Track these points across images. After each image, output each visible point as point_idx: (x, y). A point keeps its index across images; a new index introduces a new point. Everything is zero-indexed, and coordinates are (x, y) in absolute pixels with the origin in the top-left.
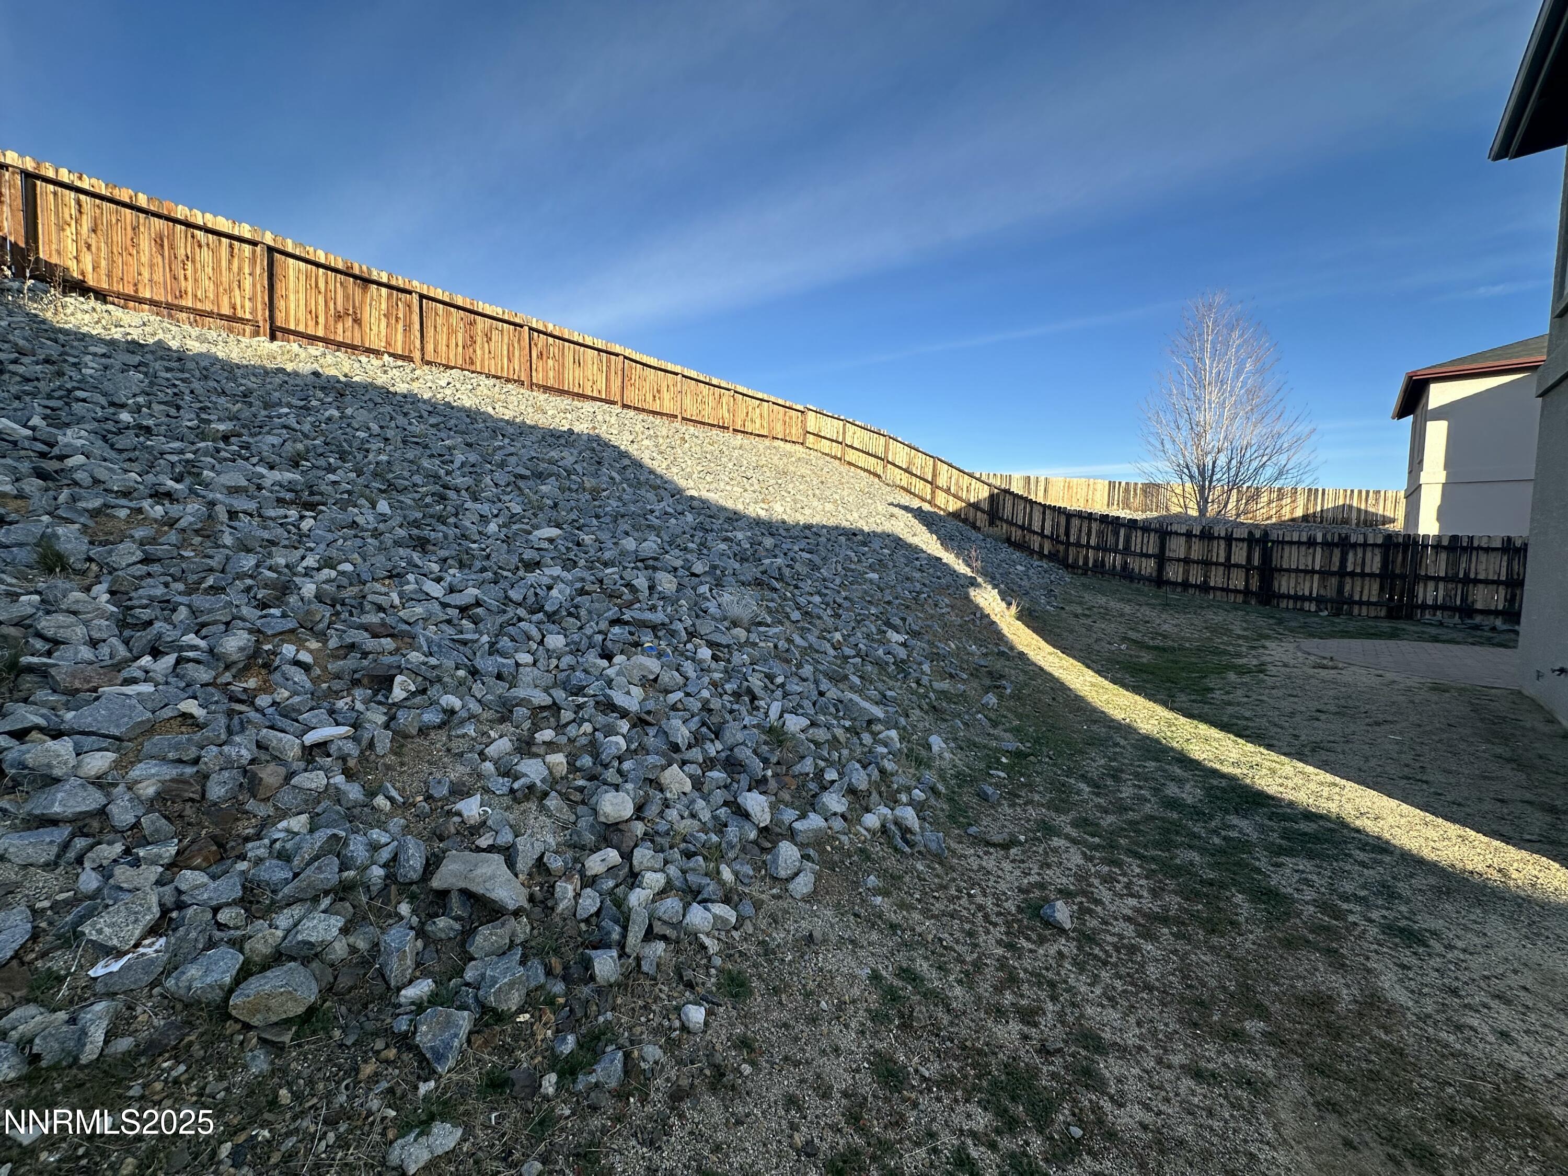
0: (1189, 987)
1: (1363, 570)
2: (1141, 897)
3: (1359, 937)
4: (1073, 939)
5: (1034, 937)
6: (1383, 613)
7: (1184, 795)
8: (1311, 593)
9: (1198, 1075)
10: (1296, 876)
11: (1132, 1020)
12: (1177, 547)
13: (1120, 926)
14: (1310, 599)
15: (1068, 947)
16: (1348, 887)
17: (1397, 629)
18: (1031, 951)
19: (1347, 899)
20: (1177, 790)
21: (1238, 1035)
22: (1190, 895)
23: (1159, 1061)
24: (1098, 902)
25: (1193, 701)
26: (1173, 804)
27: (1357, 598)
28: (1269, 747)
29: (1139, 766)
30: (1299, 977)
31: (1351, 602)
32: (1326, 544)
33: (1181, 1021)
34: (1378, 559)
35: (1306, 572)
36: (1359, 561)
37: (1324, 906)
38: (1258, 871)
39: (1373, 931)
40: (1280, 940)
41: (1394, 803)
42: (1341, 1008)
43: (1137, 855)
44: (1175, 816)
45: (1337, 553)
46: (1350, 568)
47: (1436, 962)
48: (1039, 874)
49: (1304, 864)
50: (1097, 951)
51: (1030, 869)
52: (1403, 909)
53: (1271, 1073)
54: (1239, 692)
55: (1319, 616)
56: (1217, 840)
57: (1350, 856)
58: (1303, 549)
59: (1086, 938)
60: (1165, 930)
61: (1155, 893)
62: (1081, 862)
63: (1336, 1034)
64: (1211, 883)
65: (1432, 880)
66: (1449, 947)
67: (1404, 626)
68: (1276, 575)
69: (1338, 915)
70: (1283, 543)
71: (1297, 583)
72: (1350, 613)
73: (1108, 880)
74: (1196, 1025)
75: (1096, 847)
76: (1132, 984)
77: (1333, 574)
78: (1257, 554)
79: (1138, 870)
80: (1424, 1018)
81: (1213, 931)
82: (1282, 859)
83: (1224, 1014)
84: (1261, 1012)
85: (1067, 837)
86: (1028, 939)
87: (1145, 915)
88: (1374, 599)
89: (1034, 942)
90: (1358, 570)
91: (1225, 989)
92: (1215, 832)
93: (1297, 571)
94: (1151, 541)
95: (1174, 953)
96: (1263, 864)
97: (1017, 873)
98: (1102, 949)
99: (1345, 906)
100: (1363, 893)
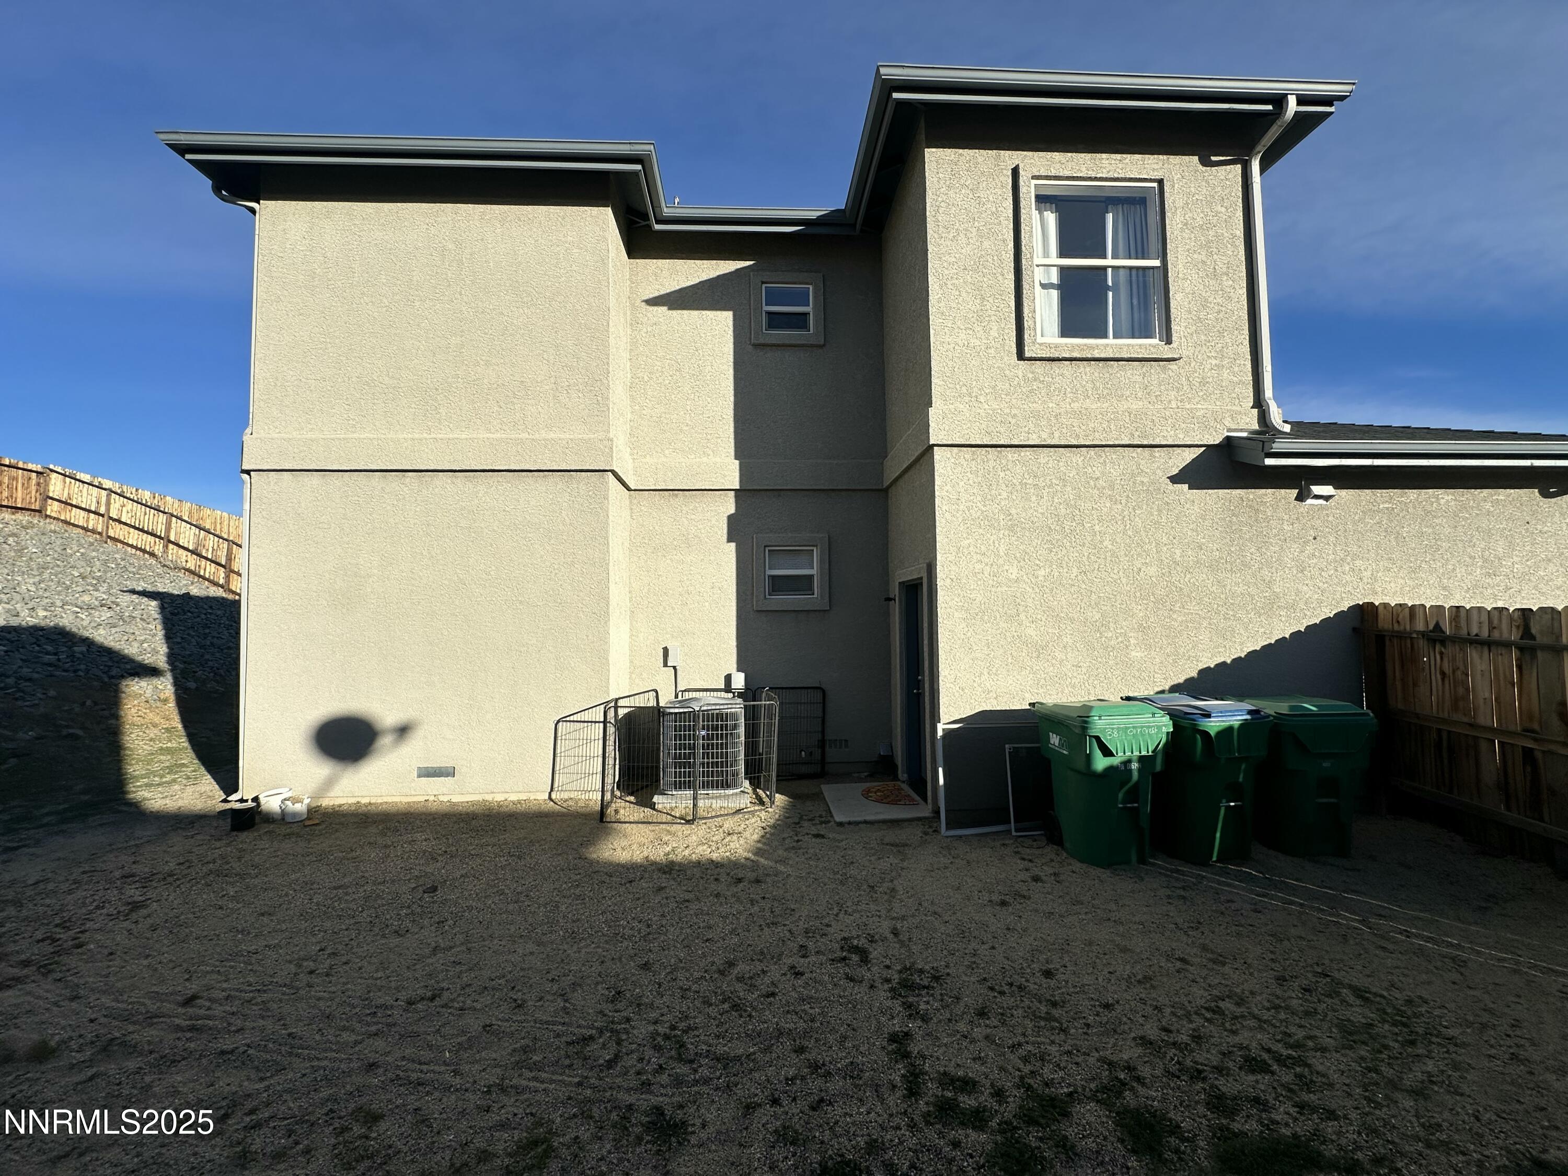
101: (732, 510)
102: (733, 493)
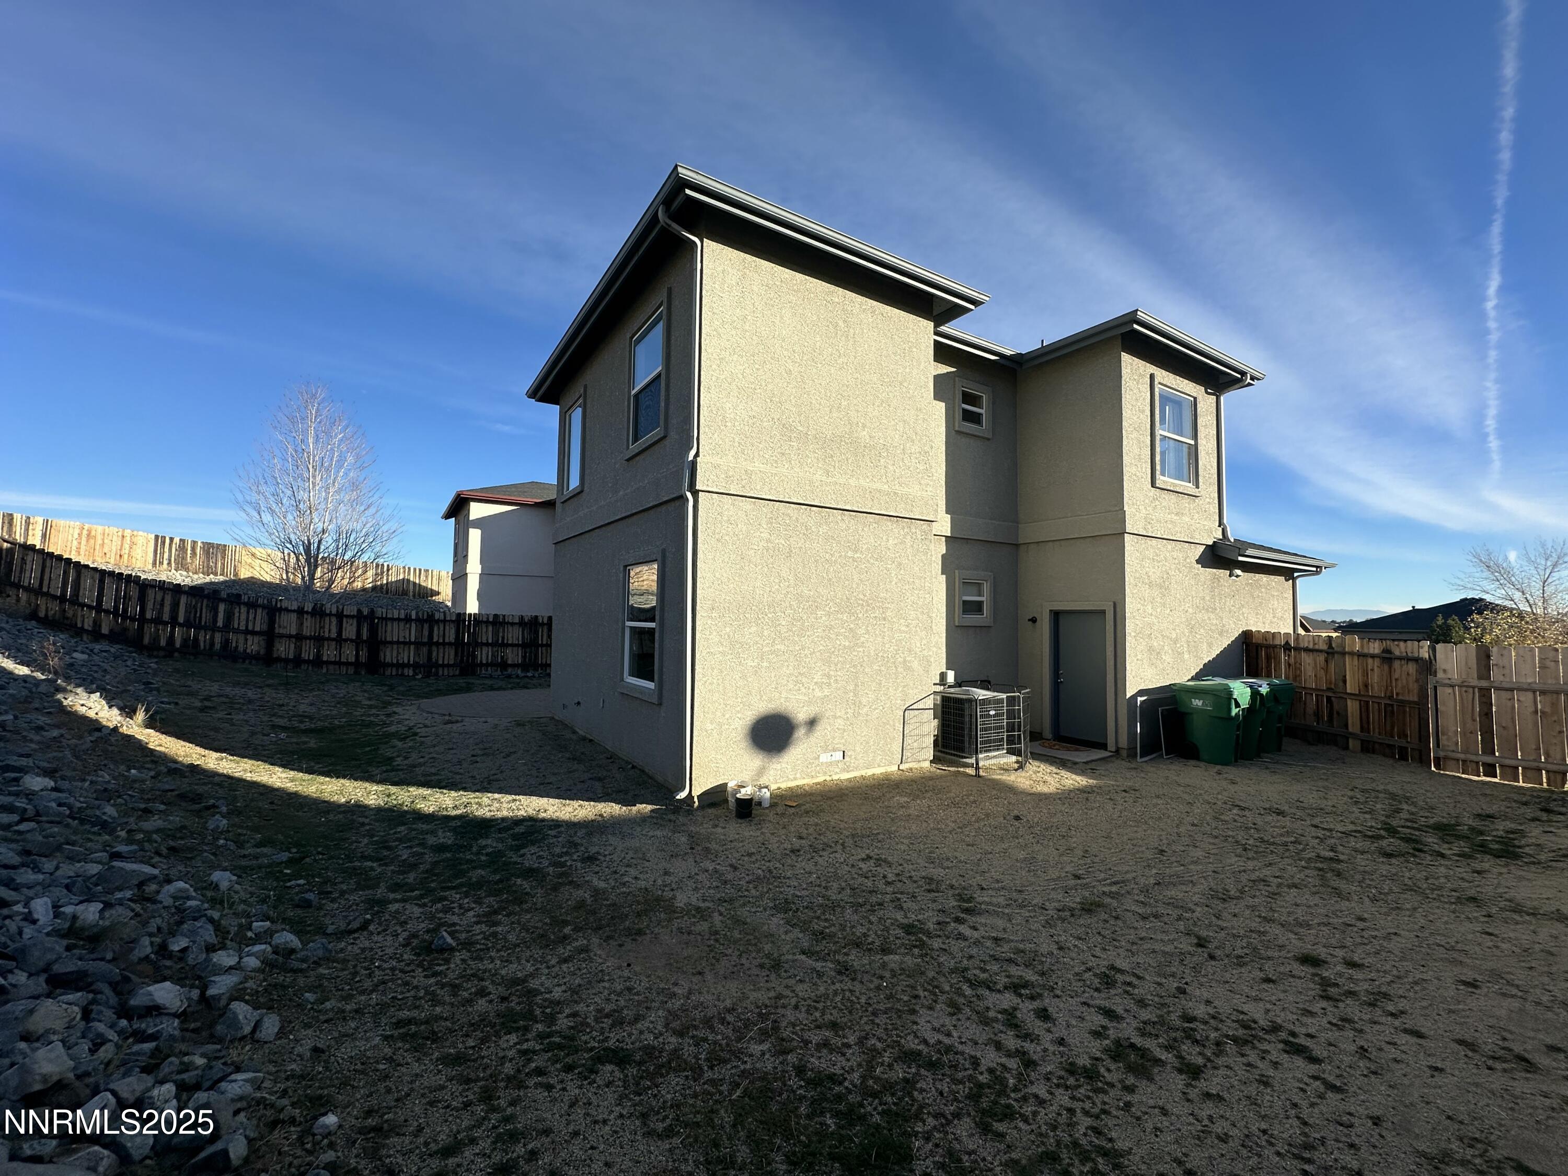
0: (532, 933)
1: (444, 640)
2: (473, 909)
3: (576, 870)
4: (462, 949)
5: (441, 962)
6: (457, 672)
7: (442, 841)
8: (409, 661)
9: (566, 961)
10: (534, 857)
11: (523, 962)
12: (288, 624)
13: (477, 929)
14: (408, 665)
15: (465, 954)
16: (557, 850)
17: (469, 683)
18: (448, 969)
19: (562, 857)
20: (435, 839)
21: (565, 937)
22: (497, 893)
23: (548, 967)
24: (454, 924)
25: (387, 771)
26: (440, 848)
27: (441, 662)
28: (465, 789)
29: (395, 833)
30: (567, 900)
31: (437, 666)
32: (418, 620)
33: (541, 948)
34: (453, 631)
35: (404, 643)
36: (442, 633)
37: (555, 864)
38: (516, 863)
39: (579, 864)
40: (550, 889)
41: (546, 799)
42: (589, 901)
43: (449, 888)
44: (449, 855)
45: (426, 626)
46: (435, 640)
47: (604, 864)
48: (405, 931)
49: (533, 849)
50: (478, 946)
51: (396, 931)
52: (583, 849)
53: (585, 942)
54: (414, 755)
55: (416, 679)
56: (483, 858)
57: (548, 835)
58: (402, 624)
59: (467, 945)
60: (500, 917)
61: (478, 902)
62: (421, 910)
63: (594, 912)
64: (501, 881)
65: (584, 831)
66: (605, 856)
67: (473, 681)
68: (381, 647)
69: (563, 865)
70: (386, 619)
71: (398, 653)
72: (437, 674)
73: (447, 910)
74: (548, 946)
75: (421, 897)
76: (508, 949)
77: (424, 644)
78: (365, 630)
79: (458, 896)
80: (613, 888)
81: (521, 903)
82: (522, 852)
83: (554, 933)
84: (566, 923)
85: (396, 901)
86: (440, 965)
87: (484, 916)
88: (452, 662)
89: (444, 965)
90: (441, 641)
91: (546, 924)
92: (478, 853)
93: (398, 643)
94: (259, 617)
95: (513, 923)
96: (515, 859)
97: (389, 938)
98: (480, 944)
99: (563, 860)
100: (565, 850)
101: (944, 552)
102: (944, 539)
